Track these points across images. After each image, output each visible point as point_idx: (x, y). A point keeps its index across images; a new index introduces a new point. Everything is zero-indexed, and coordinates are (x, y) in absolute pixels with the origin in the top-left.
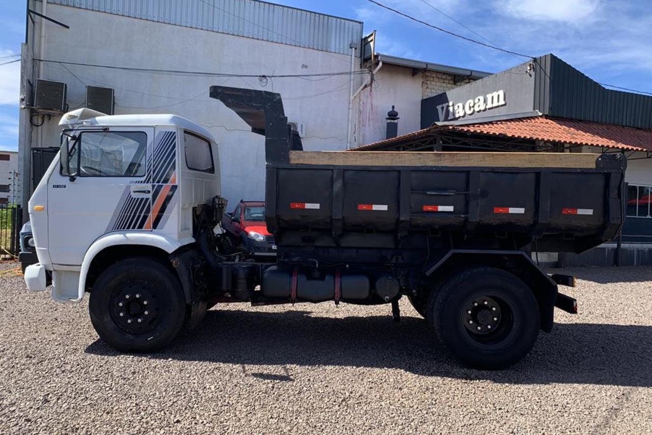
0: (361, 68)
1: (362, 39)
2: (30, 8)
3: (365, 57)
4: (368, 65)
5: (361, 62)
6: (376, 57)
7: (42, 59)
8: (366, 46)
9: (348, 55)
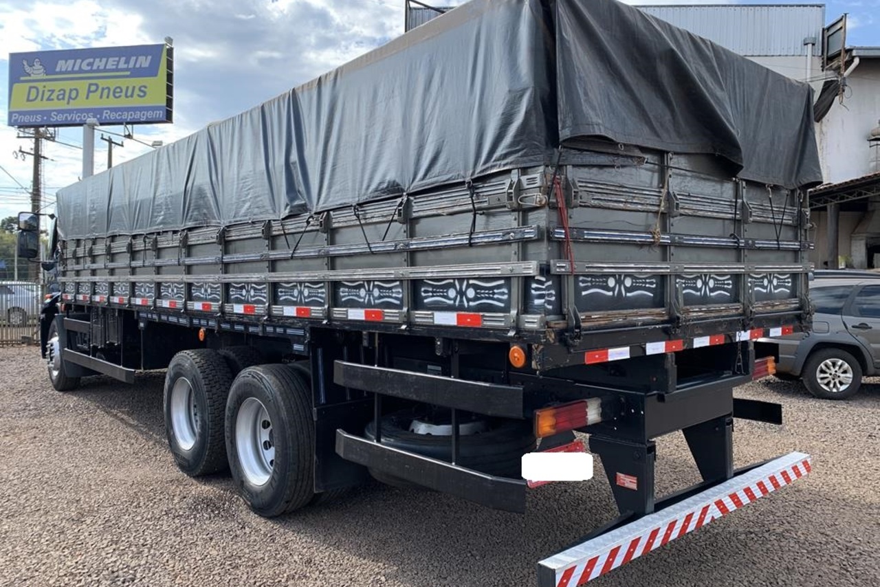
0: (823, 70)
1: (823, 30)
3: (829, 54)
4: (835, 64)
5: (823, 63)
6: (849, 51)
8: (831, 39)
9: (800, 56)
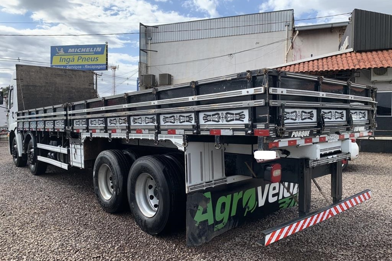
1: (293, 19)
2: (141, 48)
3: (293, 29)
7: (149, 66)
9: (283, 31)
